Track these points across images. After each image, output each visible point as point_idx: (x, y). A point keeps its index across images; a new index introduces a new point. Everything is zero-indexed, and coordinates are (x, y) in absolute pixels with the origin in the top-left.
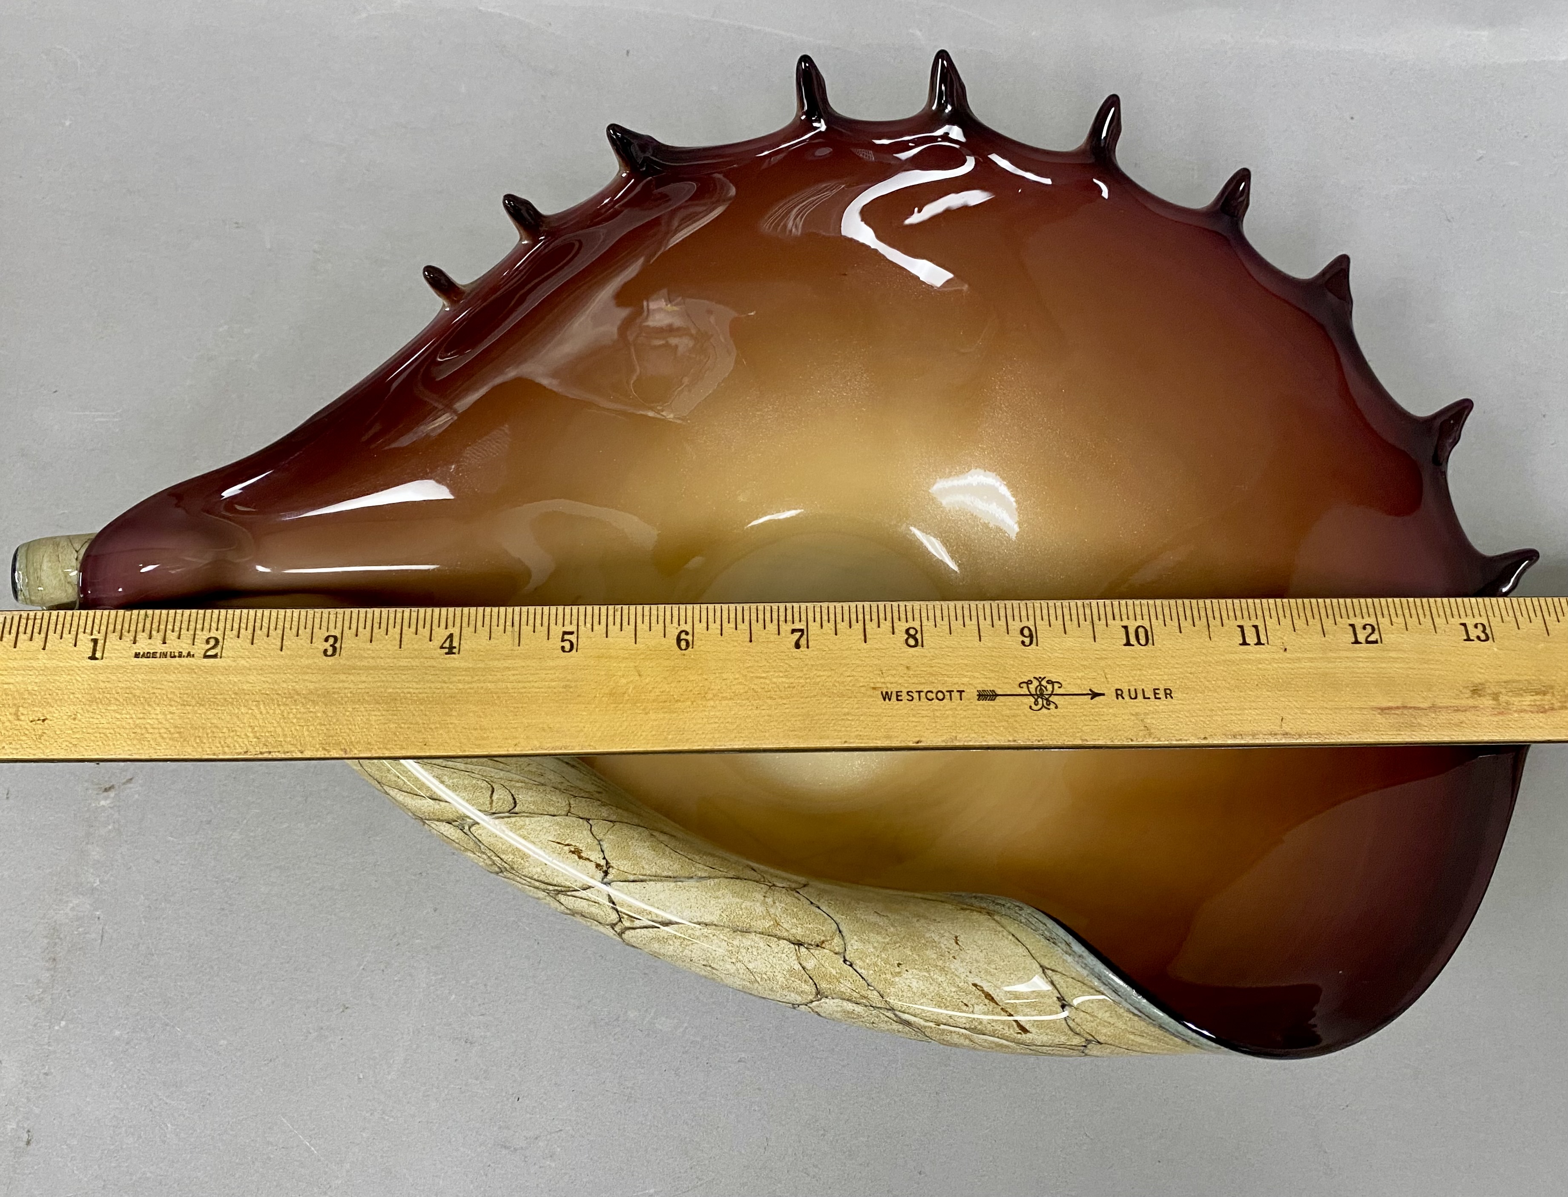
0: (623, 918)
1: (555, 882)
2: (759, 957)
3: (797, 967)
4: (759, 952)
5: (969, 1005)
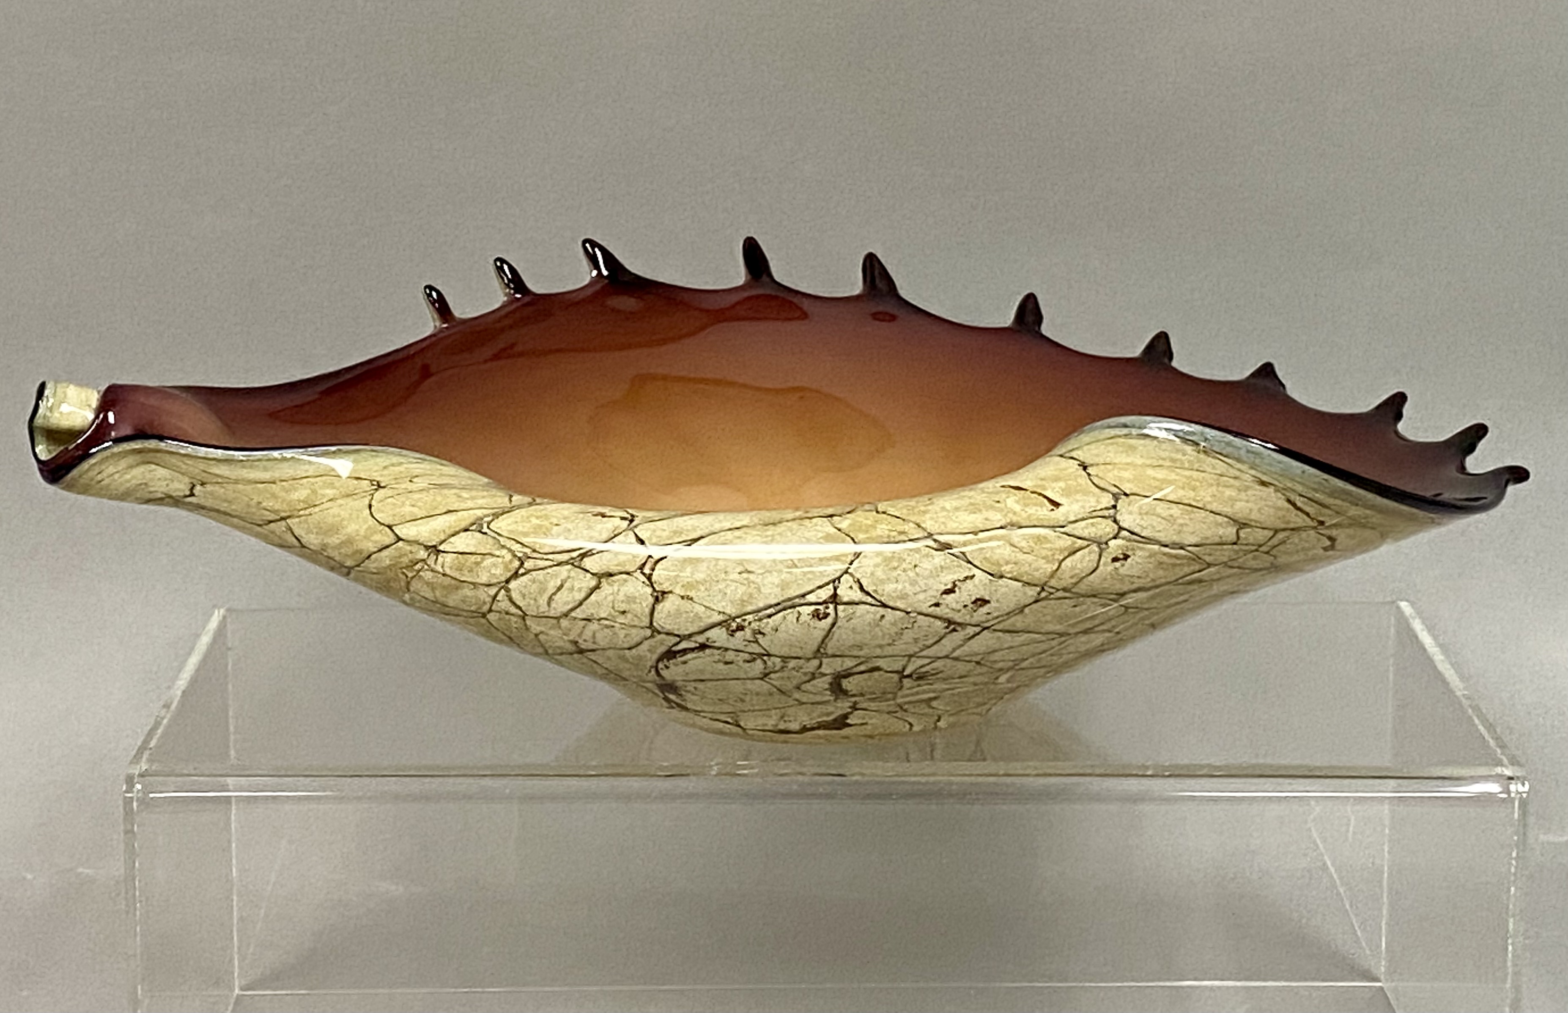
1: (578, 545)
3: (833, 531)
5: (1002, 501)
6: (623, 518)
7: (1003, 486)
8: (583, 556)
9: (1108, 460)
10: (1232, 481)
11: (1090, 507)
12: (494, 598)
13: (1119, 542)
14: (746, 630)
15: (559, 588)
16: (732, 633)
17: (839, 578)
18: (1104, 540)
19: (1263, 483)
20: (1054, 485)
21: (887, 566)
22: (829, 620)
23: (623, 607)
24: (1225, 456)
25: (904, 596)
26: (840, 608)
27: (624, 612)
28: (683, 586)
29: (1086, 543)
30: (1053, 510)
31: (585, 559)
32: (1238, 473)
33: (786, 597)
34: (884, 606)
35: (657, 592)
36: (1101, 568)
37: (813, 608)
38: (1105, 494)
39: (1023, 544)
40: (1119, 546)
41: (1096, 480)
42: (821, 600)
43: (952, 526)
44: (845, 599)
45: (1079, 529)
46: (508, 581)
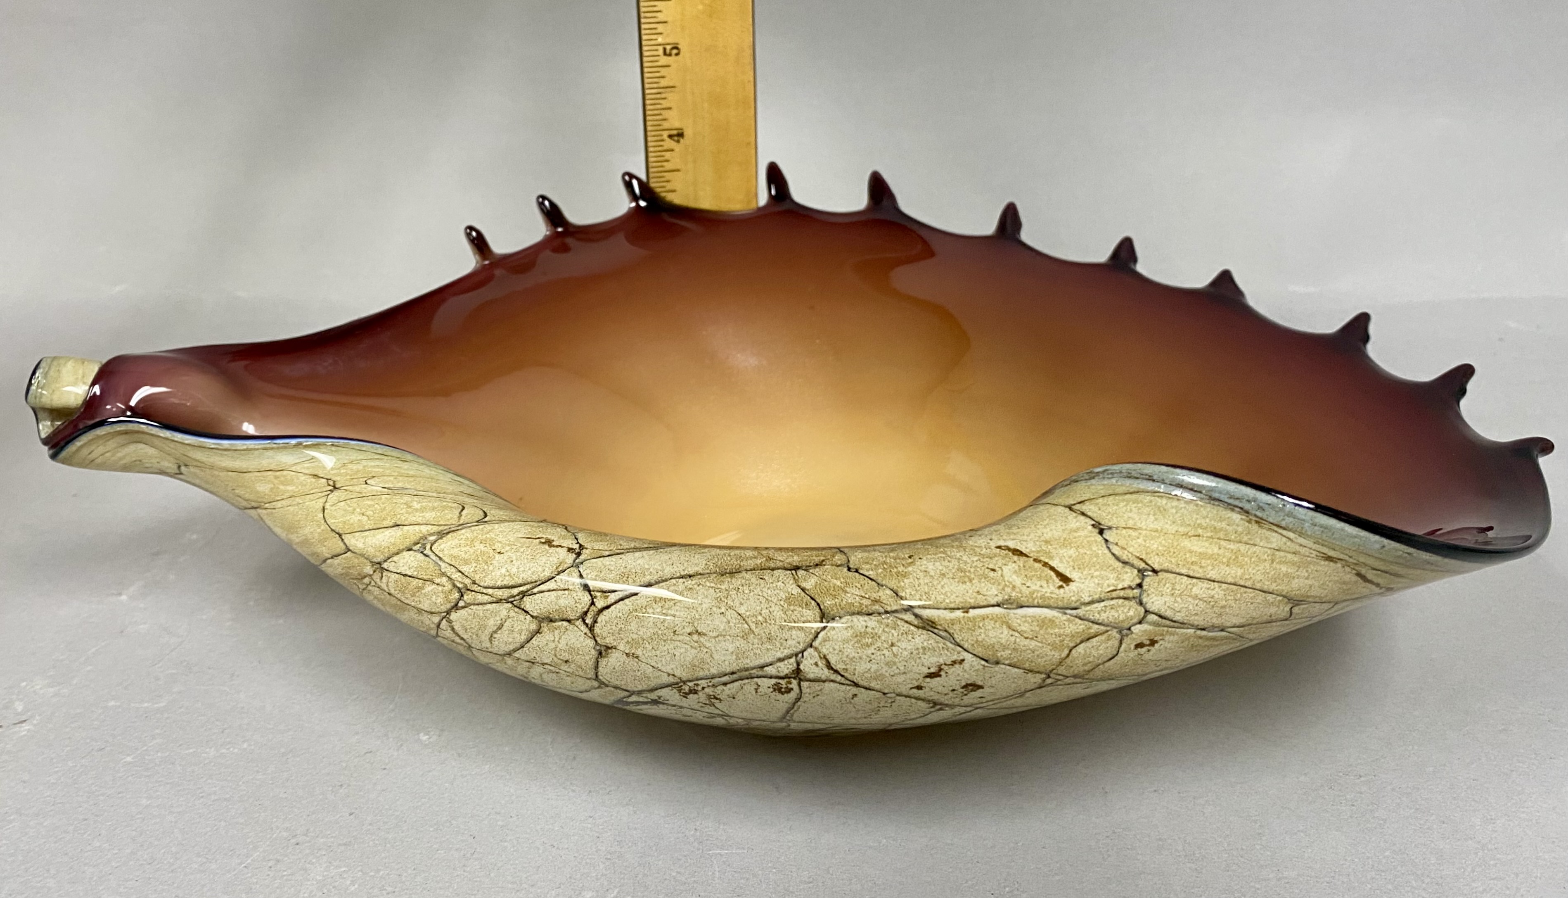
0: (596, 597)
1: (520, 581)
2: (752, 594)
3: (796, 591)
4: (751, 588)
5: (997, 569)
6: (570, 550)
7: (999, 547)
8: (523, 594)
9: (1130, 523)
10: (1290, 556)
11: (1109, 586)
12: (438, 626)
13: (1145, 627)
14: (700, 694)
15: (500, 627)
16: (685, 695)
17: (802, 652)
18: (1126, 625)
19: (1329, 559)
20: (1062, 551)
21: (857, 642)
22: (793, 695)
23: (566, 656)
24: (1284, 529)
25: (879, 677)
26: (805, 684)
27: (566, 662)
28: (628, 642)
29: (1103, 628)
30: (1061, 587)
31: (525, 599)
32: (1298, 548)
33: (741, 666)
34: (856, 685)
35: (601, 646)
36: (1121, 654)
37: (773, 681)
38: (1128, 569)
39: (1025, 627)
40: (1145, 631)
41: (1116, 550)
42: (782, 674)
43: (937, 597)
44: (811, 676)
45: (1095, 611)
46: (448, 612)
